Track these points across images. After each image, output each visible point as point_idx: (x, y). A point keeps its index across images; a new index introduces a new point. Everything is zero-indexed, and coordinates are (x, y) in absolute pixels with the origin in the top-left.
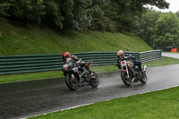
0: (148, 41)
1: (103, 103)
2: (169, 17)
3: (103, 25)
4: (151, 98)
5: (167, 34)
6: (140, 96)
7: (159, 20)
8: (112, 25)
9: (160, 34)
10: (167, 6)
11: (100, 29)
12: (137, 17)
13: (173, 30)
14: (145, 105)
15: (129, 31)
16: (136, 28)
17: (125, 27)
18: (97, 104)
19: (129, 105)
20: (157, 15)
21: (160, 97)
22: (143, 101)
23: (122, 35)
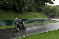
0: (47, 15)
2: (54, 7)
3: (32, 10)
5: (53, 13)
7: (51, 8)
9: (51, 13)
10: (53, 3)
12: (43, 7)
13: (55, 11)
14: (46, 36)
15: (41, 12)
16: (43, 11)
17: (40, 11)
18: (30, 36)
19: (41, 36)
20: (50, 6)
21: (51, 33)
23: (39, 13)
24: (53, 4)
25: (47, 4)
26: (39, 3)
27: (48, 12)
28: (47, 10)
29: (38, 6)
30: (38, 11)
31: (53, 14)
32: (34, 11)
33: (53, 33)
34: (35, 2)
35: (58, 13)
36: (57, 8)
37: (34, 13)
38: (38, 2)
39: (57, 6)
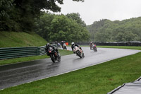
0: (46, 38)
1: (11, 89)
2: (61, 18)
3: (9, 26)
4: (49, 83)
5: (60, 32)
6: (40, 81)
7: (54, 21)
8: (17, 26)
9: (55, 32)
10: (59, 9)
11: (7, 29)
12: (36, 19)
13: (64, 28)
14: (44, 88)
15: (30, 30)
16: (36, 28)
19: (32, 89)
20: (52, 17)
21: (56, 81)
22: (43, 85)
24: (59, 11)
25: (45, 10)
26: (24, 10)
28: (45, 25)
29: (22, 16)
30: (23, 30)
31: (61, 34)
32: (14, 30)
33: (60, 81)
34: (16, 7)
35: (72, 32)
36: (68, 20)
37: (13, 33)
38: (23, 7)
39: (68, 16)
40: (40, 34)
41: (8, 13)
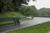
0: (23, 14)
1: (10, 32)
2: (28, 7)
3: (10, 10)
4: (24, 30)
6: (21, 29)
7: (26, 8)
8: (13, 10)
9: (26, 12)
11: (9, 11)
12: (19, 7)
13: (30, 11)
14: (22, 32)
15: (17, 11)
17: (17, 10)
18: (9, 32)
19: (18, 32)
23: (16, 12)
24: (28, 4)
25: (23, 4)
26: (16, 4)
27: (24, 11)
28: (23, 9)
29: (15, 6)
30: (15, 11)
31: (28, 13)
32: (12, 11)
34: (13, 3)
35: (32, 12)
36: (31, 8)
39: (31, 6)
40: (21, 13)
41: (10, 5)
